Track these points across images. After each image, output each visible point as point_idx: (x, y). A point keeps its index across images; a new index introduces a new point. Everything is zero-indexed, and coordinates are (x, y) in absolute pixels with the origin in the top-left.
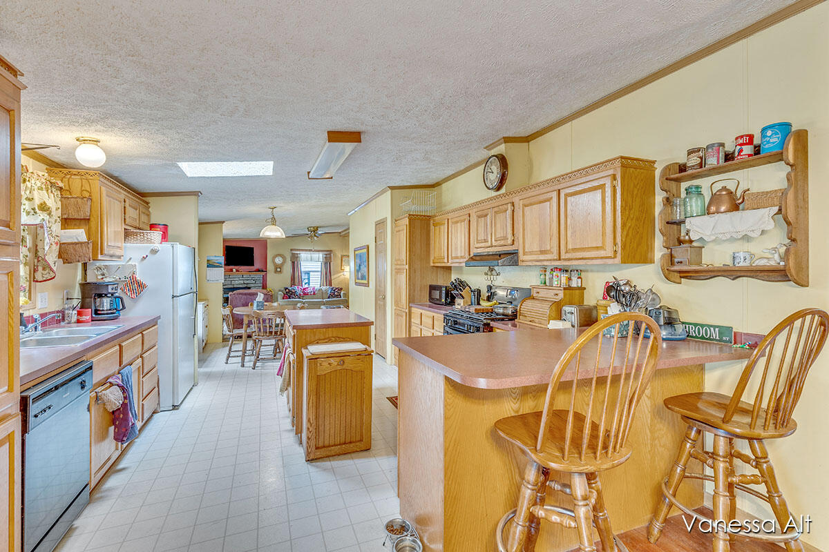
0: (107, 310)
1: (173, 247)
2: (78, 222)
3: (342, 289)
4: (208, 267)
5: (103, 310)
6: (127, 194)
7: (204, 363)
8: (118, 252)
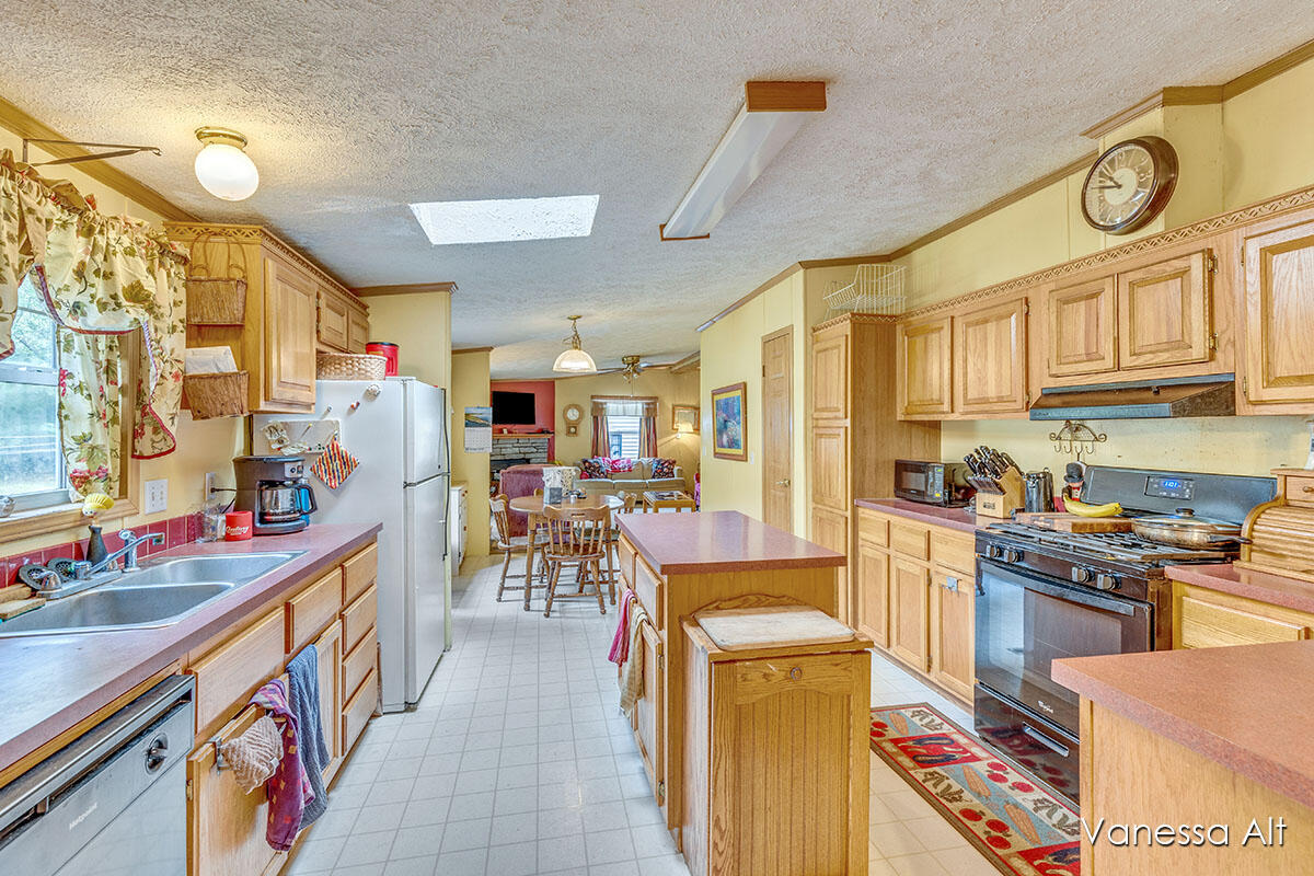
0: (283, 514)
1: (405, 385)
2: (222, 332)
3: (674, 462)
4: (467, 425)
5: (275, 514)
6: (324, 283)
7: (462, 596)
8: (303, 396)
